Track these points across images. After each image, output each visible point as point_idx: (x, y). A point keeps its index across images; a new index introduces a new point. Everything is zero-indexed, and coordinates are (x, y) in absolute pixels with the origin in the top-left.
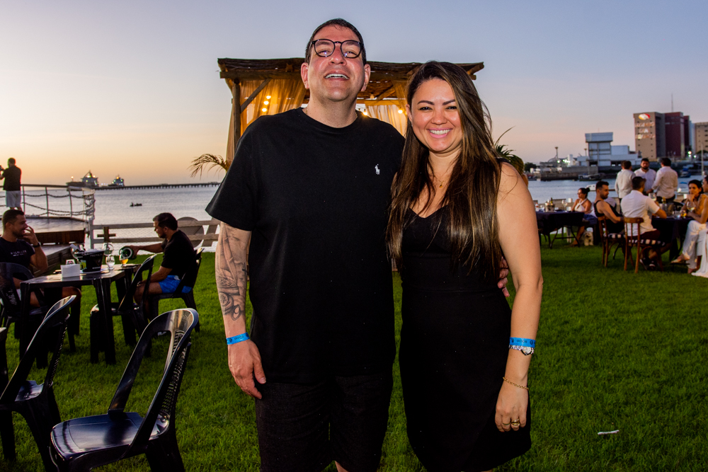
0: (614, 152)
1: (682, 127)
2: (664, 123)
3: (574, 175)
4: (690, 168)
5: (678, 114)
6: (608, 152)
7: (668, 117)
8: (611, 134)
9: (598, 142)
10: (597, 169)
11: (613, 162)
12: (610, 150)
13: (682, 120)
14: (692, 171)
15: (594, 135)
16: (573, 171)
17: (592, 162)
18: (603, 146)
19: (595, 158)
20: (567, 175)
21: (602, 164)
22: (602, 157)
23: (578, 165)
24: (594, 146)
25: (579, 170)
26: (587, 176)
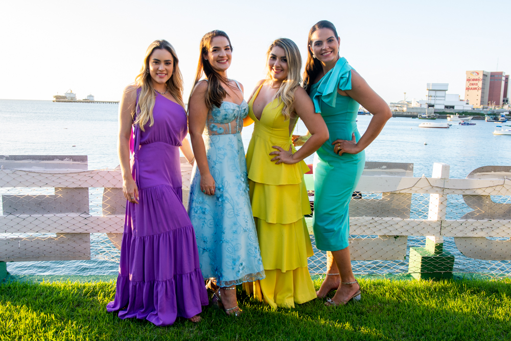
0: (447, 99)
1: (503, 83)
2: (488, 79)
3: (415, 114)
4: (506, 115)
5: (501, 74)
6: (443, 98)
7: (493, 75)
8: (447, 85)
9: (437, 90)
10: (433, 111)
11: (446, 107)
12: (444, 97)
13: (504, 78)
14: (507, 117)
15: (433, 85)
16: (415, 111)
17: (431, 106)
18: (439, 94)
19: (432, 103)
20: (410, 114)
21: (436, 107)
22: (437, 102)
23: (419, 107)
24: (433, 93)
25: (419, 111)
26: (424, 116)
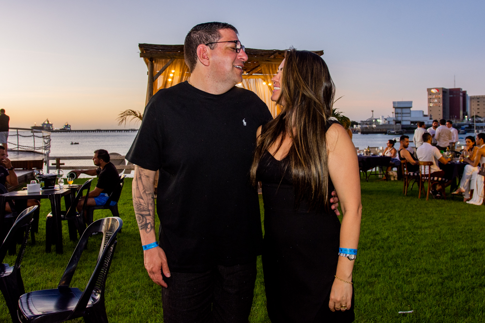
0: (413, 115)
1: (461, 99)
2: (448, 96)
3: (384, 130)
4: (466, 128)
5: (459, 90)
6: (409, 115)
7: (452, 91)
8: (411, 103)
9: (402, 108)
10: (401, 127)
11: (412, 122)
12: (410, 113)
13: (461, 94)
14: (467, 129)
15: (399, 103)
16: (384, 127)
17: (397, 122)
18: (405, 111)
19: (399, 119)
20: (379, 130)
21: (404, 123)
22: (404, 118)
23: (387, 123)
24: (399, 111)
25: (388, 127)
26: (393, 132)
